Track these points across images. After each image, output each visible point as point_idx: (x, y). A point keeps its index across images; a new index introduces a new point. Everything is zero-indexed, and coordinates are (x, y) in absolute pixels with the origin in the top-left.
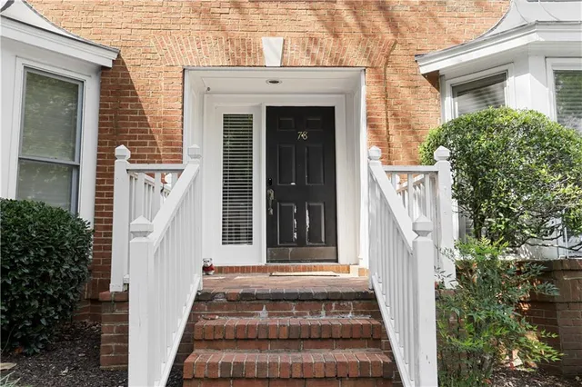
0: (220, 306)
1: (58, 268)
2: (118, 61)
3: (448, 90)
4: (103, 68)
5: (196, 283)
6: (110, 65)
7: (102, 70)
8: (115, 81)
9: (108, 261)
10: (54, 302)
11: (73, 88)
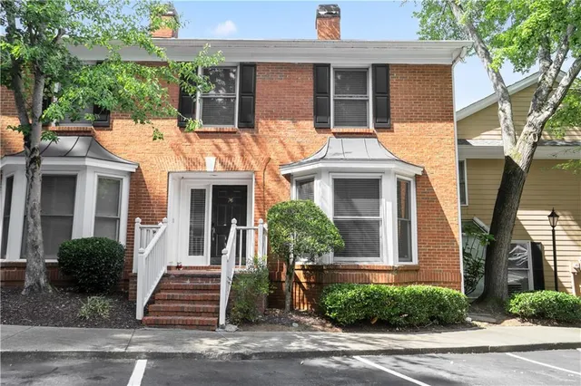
0: (172, 279)
1: (114, 264)
2: (139, 169)
3: (294, 182)
4: (132, 172)
5: (164, 270)
6: (134, 171)
7: (131, 173)
8: (137, 178)
9: (132, 262)
10: (112, 277)
11: (118, 183)
